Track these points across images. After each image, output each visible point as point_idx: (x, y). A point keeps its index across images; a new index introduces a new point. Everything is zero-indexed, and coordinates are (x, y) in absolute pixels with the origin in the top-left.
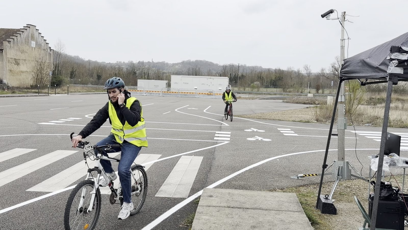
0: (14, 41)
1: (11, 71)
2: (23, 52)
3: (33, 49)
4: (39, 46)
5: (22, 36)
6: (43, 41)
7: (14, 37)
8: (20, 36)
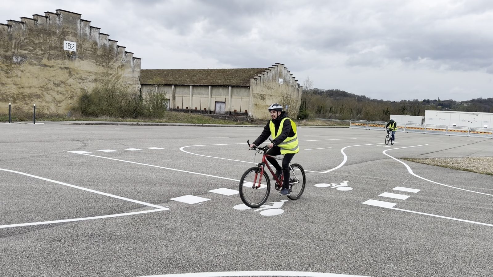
0: (260, 78)
1: (256, 105)
2: (269, 88)
3: (281, 85)
4: (286, 82)
5: (269, 74)
6: (291, 78)
7: (260, 75)
8: (268, 74)
